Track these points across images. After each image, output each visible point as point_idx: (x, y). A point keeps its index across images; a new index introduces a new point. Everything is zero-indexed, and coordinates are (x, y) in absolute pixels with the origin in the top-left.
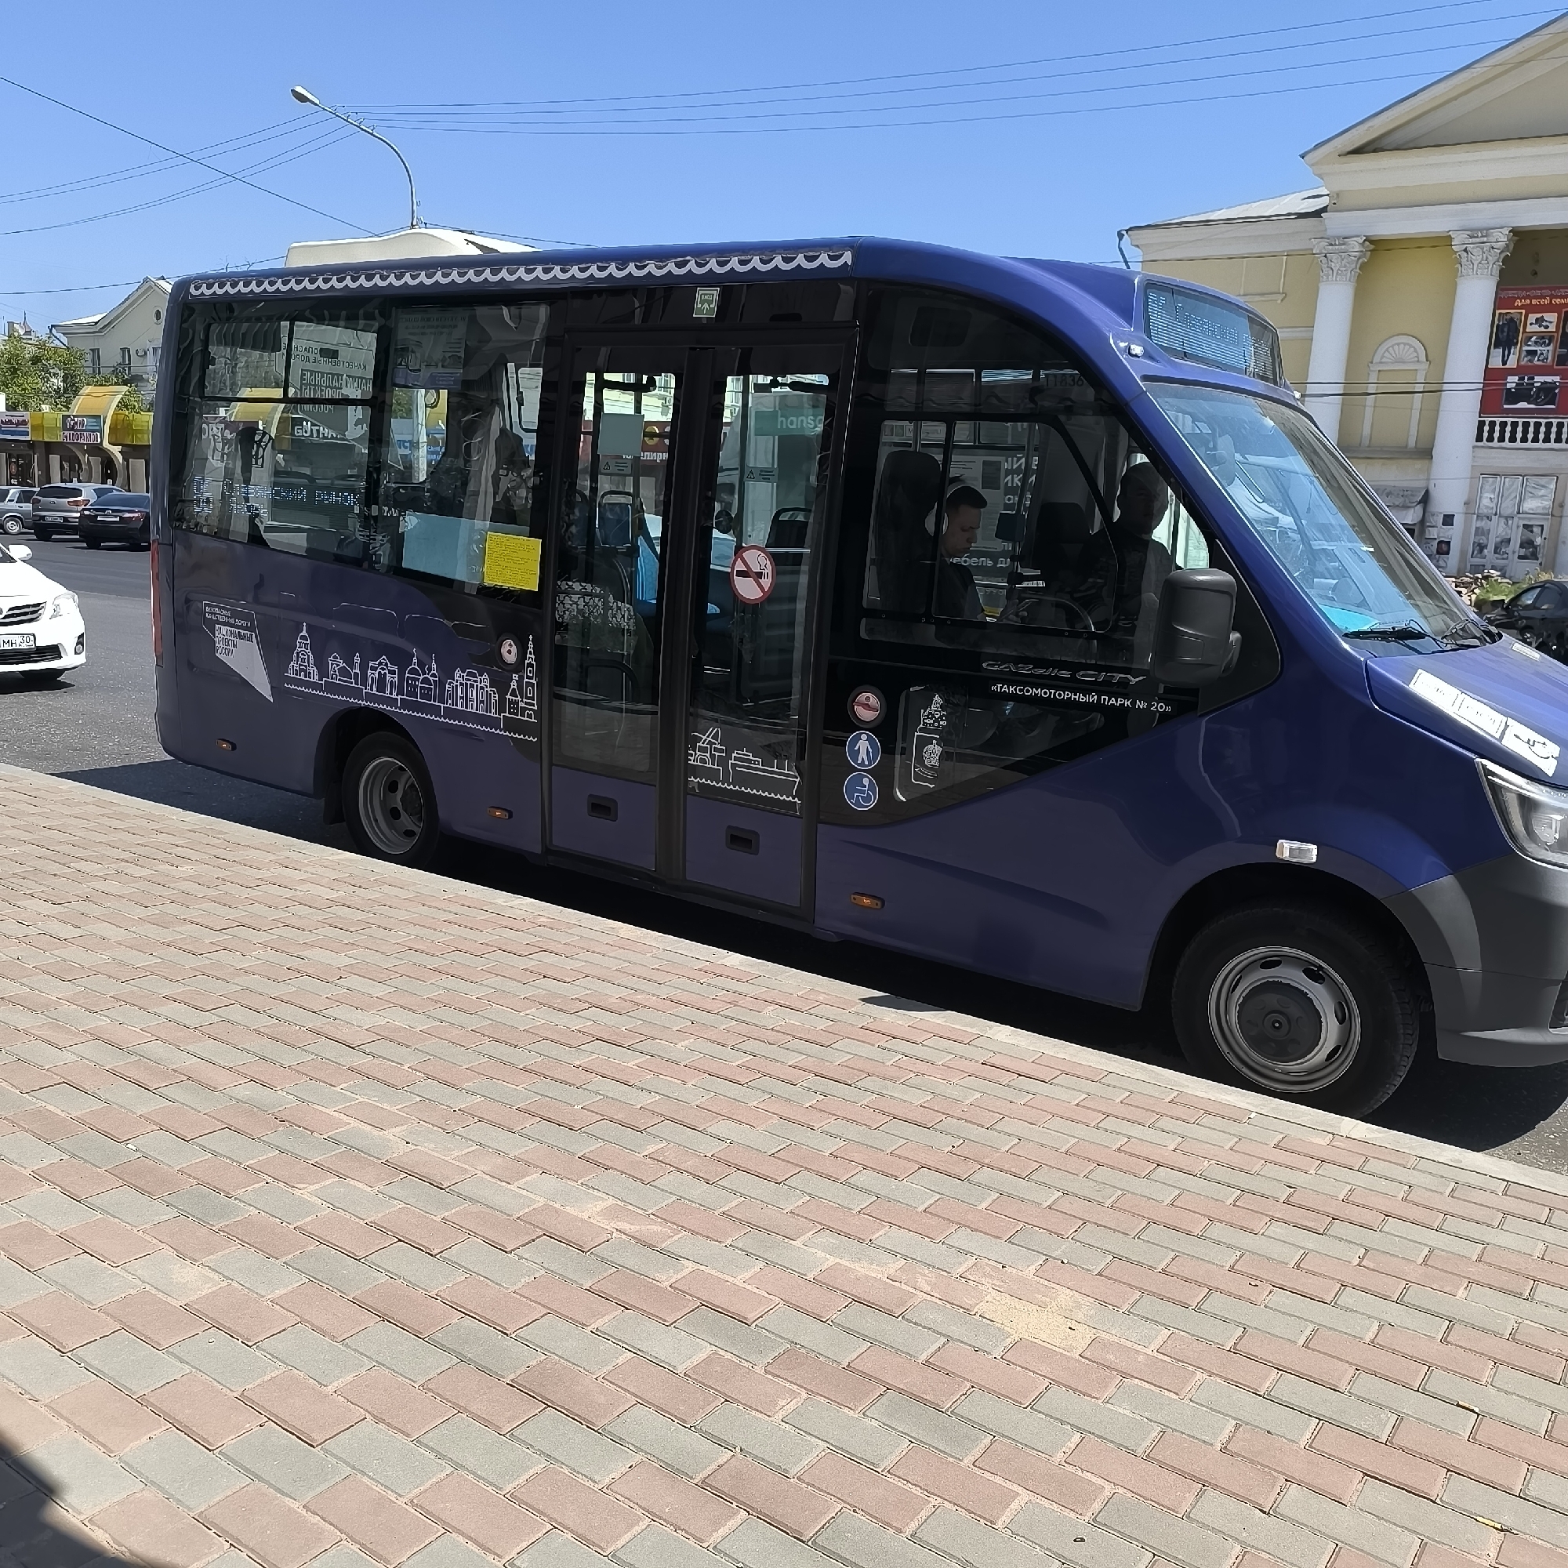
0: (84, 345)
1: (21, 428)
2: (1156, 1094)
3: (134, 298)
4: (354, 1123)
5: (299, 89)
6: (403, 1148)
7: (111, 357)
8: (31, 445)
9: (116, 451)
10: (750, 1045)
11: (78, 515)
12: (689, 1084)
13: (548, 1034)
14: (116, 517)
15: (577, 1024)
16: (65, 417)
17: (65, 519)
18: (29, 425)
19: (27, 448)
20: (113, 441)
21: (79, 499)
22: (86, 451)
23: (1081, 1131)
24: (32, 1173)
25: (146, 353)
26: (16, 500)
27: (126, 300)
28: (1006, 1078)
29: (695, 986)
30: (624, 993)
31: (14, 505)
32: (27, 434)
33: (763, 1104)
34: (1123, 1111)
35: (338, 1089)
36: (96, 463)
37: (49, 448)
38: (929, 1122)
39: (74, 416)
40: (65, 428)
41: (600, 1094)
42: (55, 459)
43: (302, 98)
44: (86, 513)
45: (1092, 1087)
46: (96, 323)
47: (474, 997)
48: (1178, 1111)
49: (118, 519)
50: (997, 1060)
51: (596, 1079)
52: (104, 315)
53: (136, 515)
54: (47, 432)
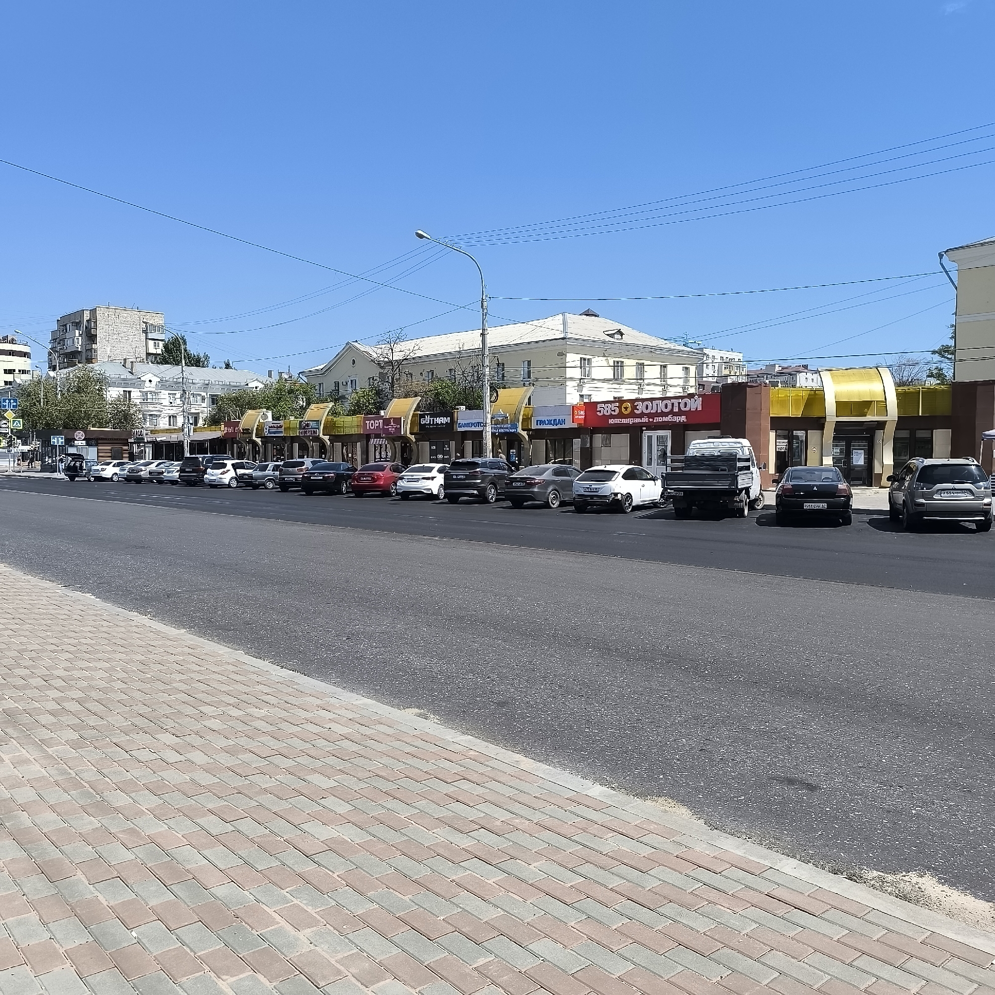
0: (315, 382)
1: (280, 430)
2: (910, 934)
3: (342, 353)
4: (283, 923)
5: (420, 232)
6: (306, 948)
7: (329, 387)
8: (284, 438)
9: (326, 438)
10: (587, 869)
11: (301, 476)
12: (528, 902)
13: (441, 851)
14: (321, 476)
15: (465, 842)
16: (301, 422)
17: (296, 479)
18: (283, 427)
19: (282, 441)
20: (325, 433)
21: (303, 467)
22: (311, 440)
23: (836, 968)
24: (64, 953)
25: (347, 384)
26: (271, 469)
27: (337, 355)
28: (782, 910)
29: (560, 813)
30: (508, 816)
31: (271, 473)
32: (281, 432)
33: (579, 924)
34: (877, 950)
35: (284, 892)
36: (316, 446)
37: (293, 439)
38: (707, 951)
39: (305, 421)
40: (300, 428)
41: (460, 907)
42: (296, 446)
43: (421, 236)
44: (306, 475)
45: (854, 923)
46: (322, 369)
47: (403, 817)
48: (927, 952)
49: (322, 478)
50: (778, 893)
51: (462, 893)
52: (325, 365)
53: (332, 475)
54: (292, 431)
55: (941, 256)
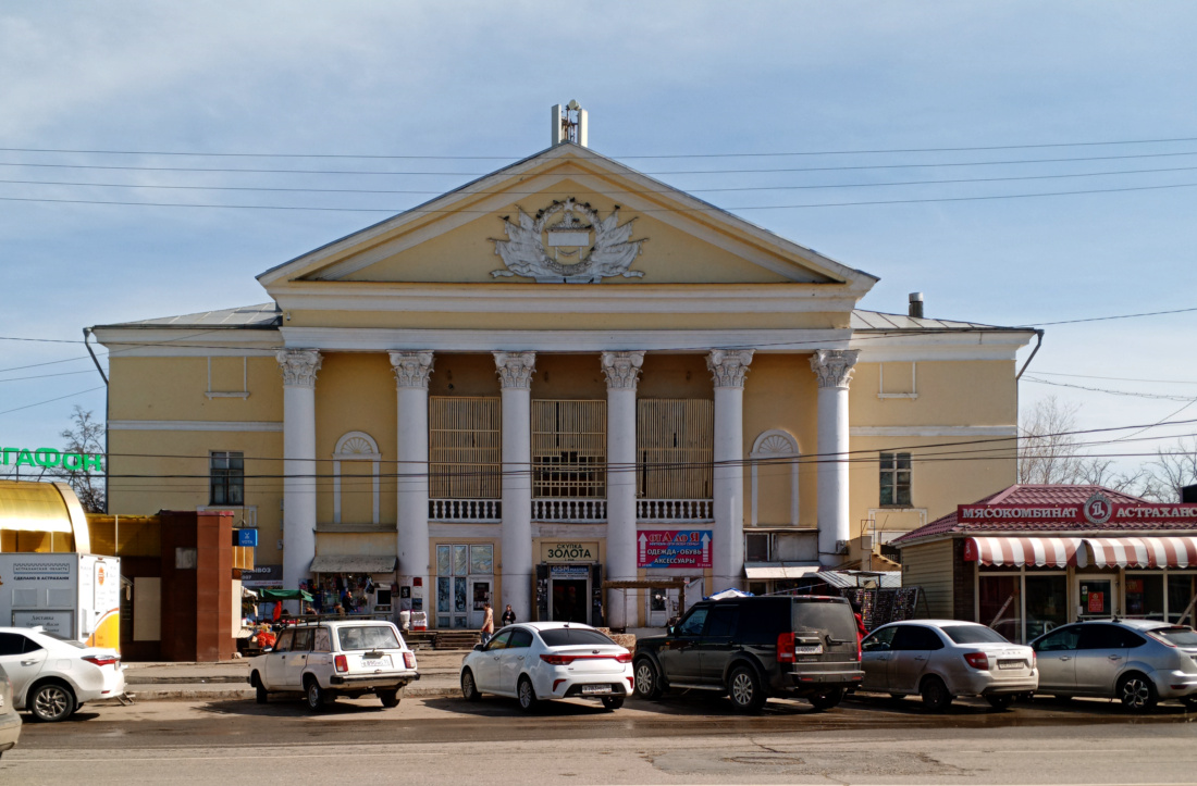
55: (86, 332)
